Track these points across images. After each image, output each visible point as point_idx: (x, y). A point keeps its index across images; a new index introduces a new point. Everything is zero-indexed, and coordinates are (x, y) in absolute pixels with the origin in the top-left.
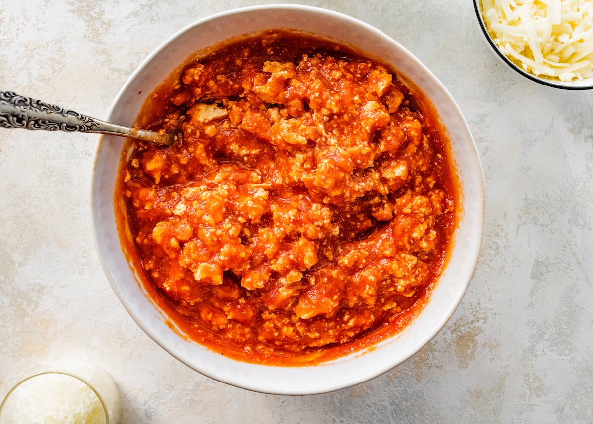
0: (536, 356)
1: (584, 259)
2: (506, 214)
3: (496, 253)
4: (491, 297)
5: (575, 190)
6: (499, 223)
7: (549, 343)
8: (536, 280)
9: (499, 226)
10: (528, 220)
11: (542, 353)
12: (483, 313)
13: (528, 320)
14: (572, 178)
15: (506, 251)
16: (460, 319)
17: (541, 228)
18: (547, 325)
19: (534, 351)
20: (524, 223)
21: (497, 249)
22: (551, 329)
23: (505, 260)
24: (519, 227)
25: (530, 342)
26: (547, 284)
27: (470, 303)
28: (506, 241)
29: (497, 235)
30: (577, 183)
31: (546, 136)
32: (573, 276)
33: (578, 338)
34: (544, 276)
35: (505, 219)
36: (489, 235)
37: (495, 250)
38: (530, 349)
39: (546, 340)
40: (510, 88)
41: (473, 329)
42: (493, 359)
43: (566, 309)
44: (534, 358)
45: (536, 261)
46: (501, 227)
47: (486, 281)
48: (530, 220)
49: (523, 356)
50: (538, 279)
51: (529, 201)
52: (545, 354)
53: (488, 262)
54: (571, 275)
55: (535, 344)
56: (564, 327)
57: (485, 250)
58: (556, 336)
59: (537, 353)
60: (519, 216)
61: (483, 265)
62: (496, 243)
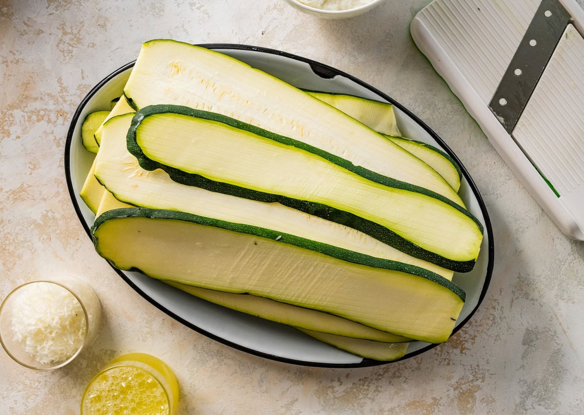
0: (526, 410)
1: (568, 328)
2: (502, 290)
3: (492, 323)
4: (488, 360)
5: (561, 269)
6: (495, 298)
7: (538, 399)
8: (527, 346)
9: (496, 300)
10: (520, 295)
11: (531, 407)
12: (482, 374)
13: (520, 379)
14: (559, 259)
15: (501, 321)
16: (462, 378)
17: (532, 302)
18: (535, 384)
19: (524, 405)
20: (517, 298)
21: (493, 320)
22: (539, 387)
23: (500, 329)
24: (512, 301)
25: (521, 397)
26: (536, 348)
27: (471, 365)
28: (501, 313)
29: (494, 308)
30: (563, 263)
31: (537, 224)
32: (559, 343)
33: (563, 394)
34: (534, 343)
35: (501, 295)
36: (487, 308)
37: (492, 321)
38: (521, 404)
39: (534, 396)
40: (506, 183)
41: (472, 386)
42: (490, 412)
43: (552, 370)
44: (524, 412)
45: (527, 330)
46: (497, 301)
47: (484, 347)
48: (522, 295)
49: (515, 409)
50: (529, 345)
51: (522, 279)
52: (534, 408)
53: (485, 330)
54: (557, 341)
55: (525, 399)
56: (551, 385)
57: (484, 321)
58: (543, 393)
59: (527, 408)
60: (512, 291)
61: (481, 334)
62: (493, 315)
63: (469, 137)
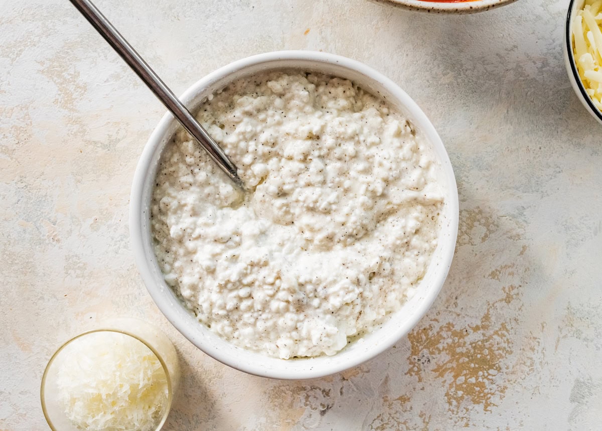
2: (545, 325)
3: (530, 370)
4: (522, 421)
6: (535, 335)
8: (577, 403)
9: (535, 338)
10: (569, 332)
15: (542, 369)
17: (585, 343)
20: (565, 337)
21: (531, 365)
23: (540, 378)
24: (558, 341)
26: (588, 408)
27: (498, 428)
28: (542, 357)
29: (533, 349)
31: (595, 234)
34: (586, 399)
35: (542, 331)
36: (523, 349)
37: (529, 367)
40: (555, 176)
45: (577, 381)
46: (537, 340)
47: (517, 403)
48: (572, 333)
50: (579, 403)
51: (572, 310)
53: (520, 380)
57: (518, 367)
60: (559, 327)
61: (514, 384)
62: (531, 359)
63: (506, 111)
